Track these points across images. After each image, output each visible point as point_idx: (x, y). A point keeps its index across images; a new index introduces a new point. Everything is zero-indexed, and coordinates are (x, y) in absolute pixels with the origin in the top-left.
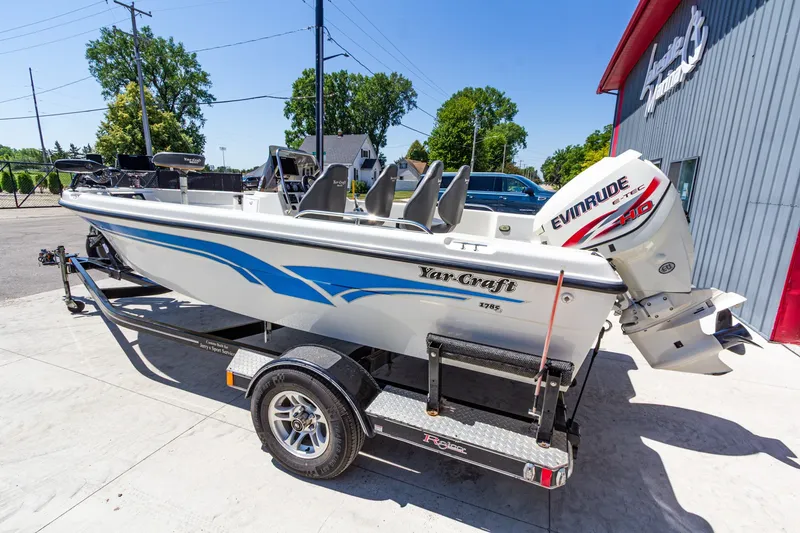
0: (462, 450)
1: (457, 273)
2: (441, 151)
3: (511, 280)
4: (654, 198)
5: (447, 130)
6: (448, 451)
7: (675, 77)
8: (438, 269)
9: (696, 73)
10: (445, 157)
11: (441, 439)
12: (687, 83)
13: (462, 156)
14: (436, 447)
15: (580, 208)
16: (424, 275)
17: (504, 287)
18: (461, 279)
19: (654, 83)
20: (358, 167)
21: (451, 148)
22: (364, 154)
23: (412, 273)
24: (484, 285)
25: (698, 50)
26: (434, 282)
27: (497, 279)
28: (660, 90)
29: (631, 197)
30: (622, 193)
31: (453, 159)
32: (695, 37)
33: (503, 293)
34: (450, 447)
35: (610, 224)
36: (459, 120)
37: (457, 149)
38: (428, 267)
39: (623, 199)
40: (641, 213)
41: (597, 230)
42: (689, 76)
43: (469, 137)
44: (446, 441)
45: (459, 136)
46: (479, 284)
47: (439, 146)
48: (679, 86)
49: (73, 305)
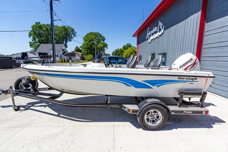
0: (191, 112)
1: (186, 78)
2: (86, 49)
3: (196, 78)
4: (197, 62)
5: (87, 43)
6: (189, 113)
7: (156, 35)
8: (182, 77)
9: (162, 35)
10: (87, 51)
11: (187, 111)
12: (160, 37)
13: (92, 51)
14: (186, 113)
15: (185, 64)
16: (179, 79)
17: (195, 79)
18: (187, 79)
19: (150, 36)
20: (61, 54)
21: (89, 49)
22: (63, 50)
23: (176, 78)
24: (191, 79)
25: (162, 31)
26: (181, 80)
27: (194, 78)
28: (152, 38)
29: (194, 62)
30: (192, 61)
31: (89, 52)
32: (161, 27)
33: (194, 80)
34: (189, 112)
35: (191, 67)
36: (90, 41)
37: (91, 49)
38: (180, 77)
39: (193, 62)
40: (196, 64)
41: (189, 68)
42: (160, 35)
43: (94, 46)
44: (188, 111)
45: (91, 45)
46: (190, 79)
47: (85, 48)
48: (157, 37)
49: (16, 108)
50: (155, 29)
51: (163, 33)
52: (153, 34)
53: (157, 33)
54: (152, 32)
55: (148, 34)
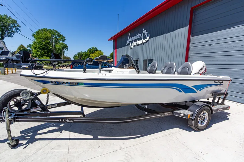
2: (38, 50)
5: (40, 42)
7: (140, 42)
8: (216, 81)
9: (148, 42)
10: (41, 52)
12: (145, 44)
13: (48, 52)
15: (201, 70)
19: (132, 42)
21: (43, 49)
24: (220, 83)
26: (215, 84)
28: (134, 44)
31: (44, 53)
32: (146, 34)
36: (45, 39)
37: (46, 50)
39: (204, 68)
40: (206, 71)
42: (145, 43)
43: (51, 46)
45: (46, 45)
47: (37, 48)
48: (141, 44)
50: (139, 36)
51: (148, 41)
52: (136, 40)
53: (142, 40)
54: (135, 38)
55: (129, 40)
